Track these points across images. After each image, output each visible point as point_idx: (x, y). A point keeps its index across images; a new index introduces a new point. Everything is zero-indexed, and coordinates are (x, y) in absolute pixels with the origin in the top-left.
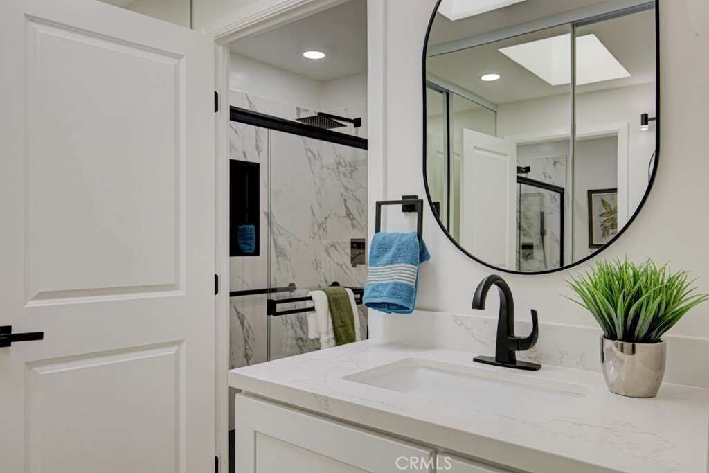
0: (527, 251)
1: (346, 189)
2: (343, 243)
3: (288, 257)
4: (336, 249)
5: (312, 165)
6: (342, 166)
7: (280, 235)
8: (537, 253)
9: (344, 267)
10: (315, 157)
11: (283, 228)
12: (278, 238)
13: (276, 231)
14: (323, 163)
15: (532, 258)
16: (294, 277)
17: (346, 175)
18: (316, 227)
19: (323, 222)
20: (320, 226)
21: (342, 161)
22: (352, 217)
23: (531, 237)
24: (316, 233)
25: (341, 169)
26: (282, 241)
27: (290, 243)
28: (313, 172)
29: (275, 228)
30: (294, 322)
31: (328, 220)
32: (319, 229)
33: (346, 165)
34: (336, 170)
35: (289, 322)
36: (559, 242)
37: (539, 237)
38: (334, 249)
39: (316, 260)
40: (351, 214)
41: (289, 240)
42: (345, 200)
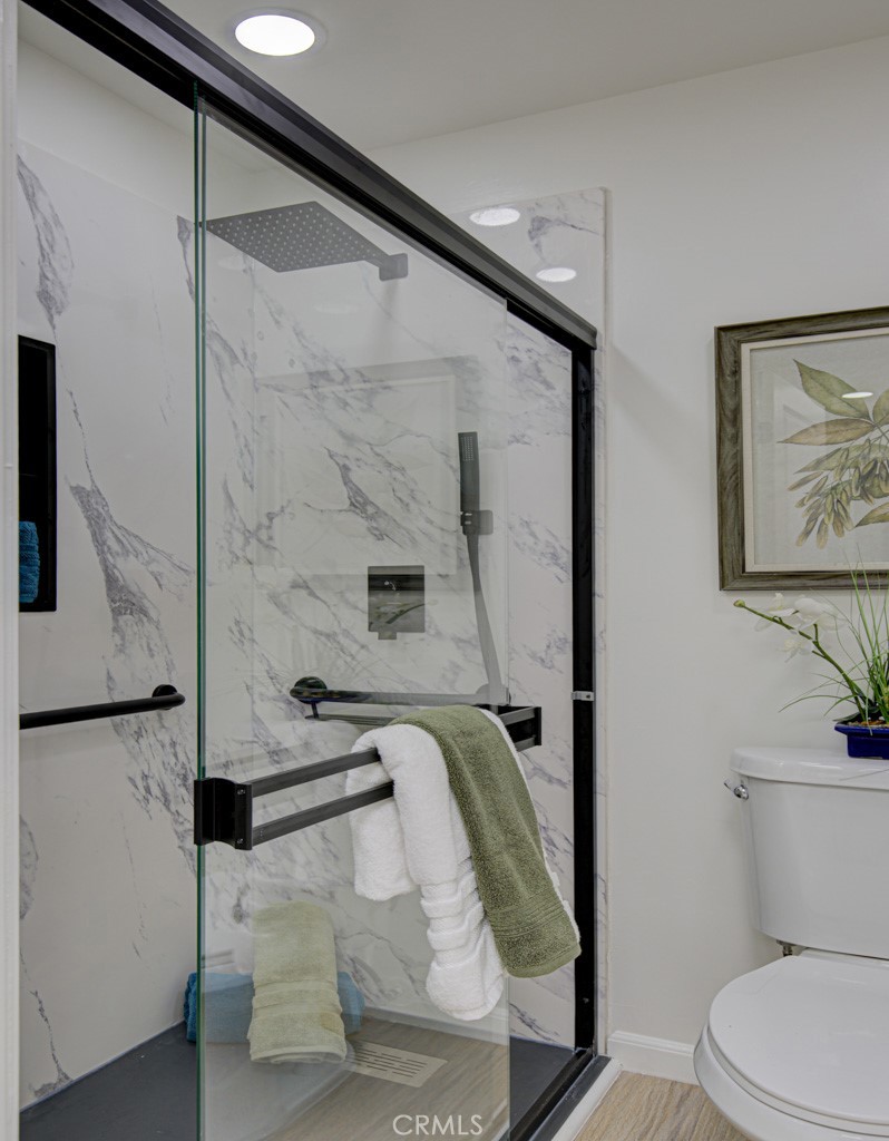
0: (394, 601)
1: (349, 439)
2: (339, 577)
3: (153, 613)
4: (312, 594)
5: (225, 377)
6: (331, 380)
7: (126, 553)
8: (443, 607)
9: (341, 639)
10: (234, 358)
11: (136, 537)
12: (120, 562)
13: (112, 542)
14: (257, 375)
15: (419, 627)
16: (170, 667)
17: (346, 404)
18: (239, 539)
19: (259, 527)
20: (248, 535)
21: (332, 368)
22: (370, 510)
23: (414, 541)
24: (240, 554)
25: (326, 389)
26: (130, 570)
27: (157, 577)
28: (228, 395)
29: (108, 534)
30: (169, 789)
31: (276, 521)
32: (247, 542)
33: (347, 379)
34: (308, 392)
35: (155, 790)
36: (567, 558)
37: (456, 541)
38: (303, 593)
39: (237, 623)
40: (367, 502)
41: (154, 567)
42: (345, 469)
